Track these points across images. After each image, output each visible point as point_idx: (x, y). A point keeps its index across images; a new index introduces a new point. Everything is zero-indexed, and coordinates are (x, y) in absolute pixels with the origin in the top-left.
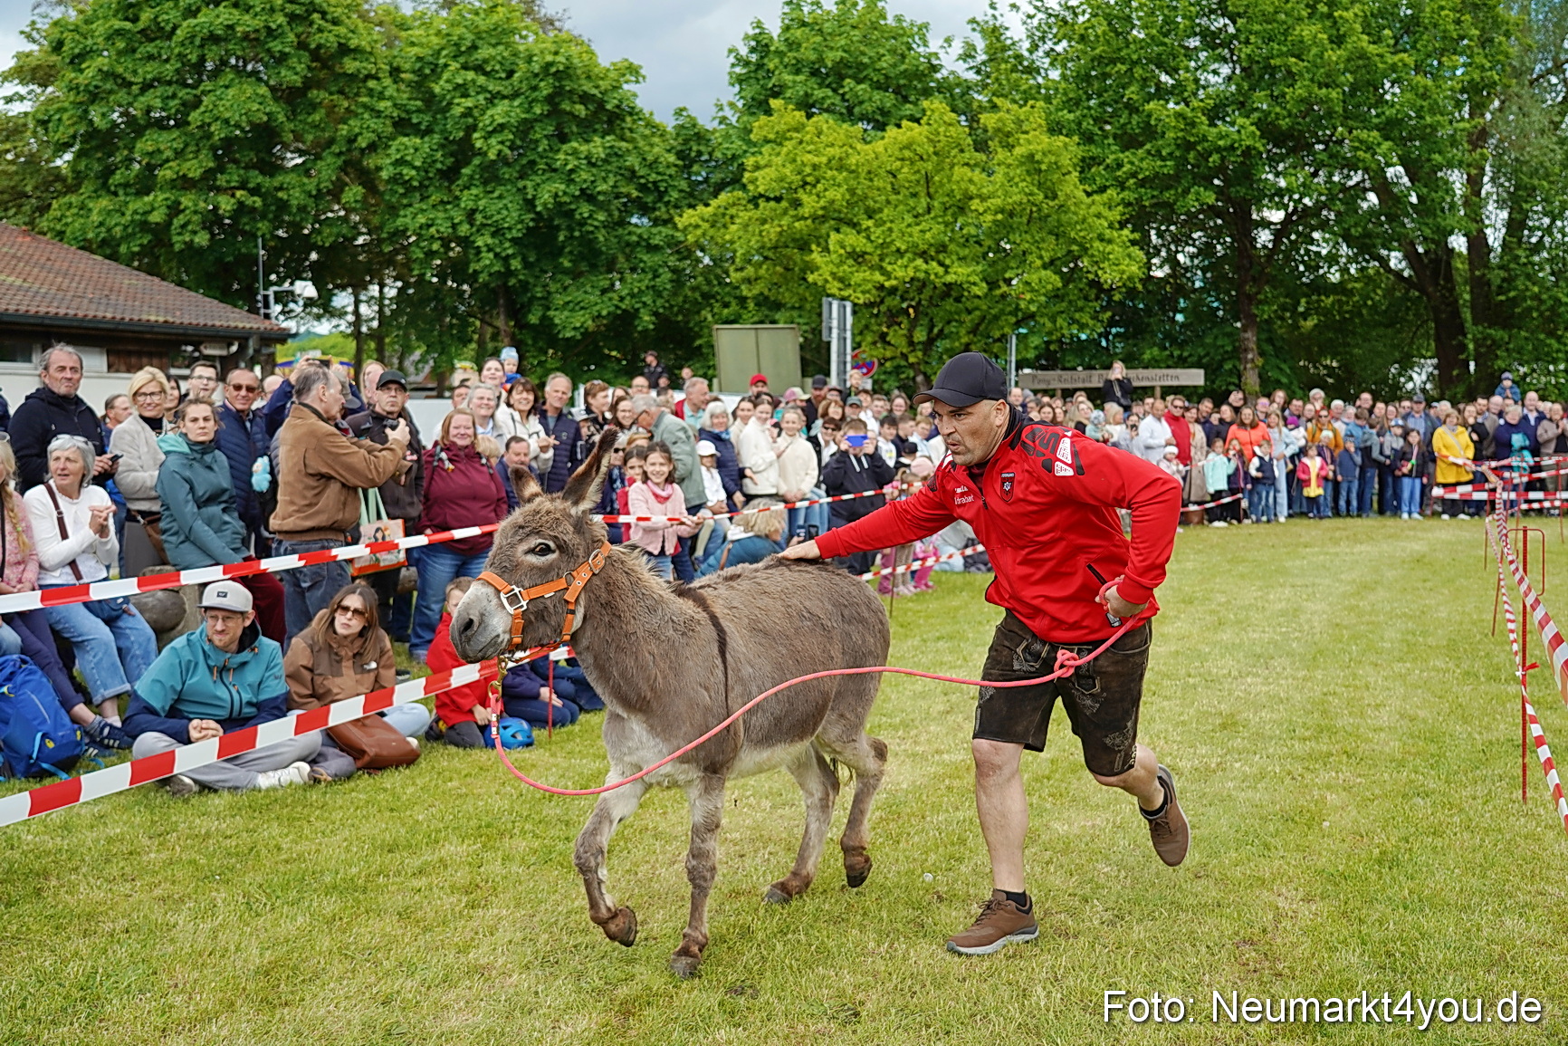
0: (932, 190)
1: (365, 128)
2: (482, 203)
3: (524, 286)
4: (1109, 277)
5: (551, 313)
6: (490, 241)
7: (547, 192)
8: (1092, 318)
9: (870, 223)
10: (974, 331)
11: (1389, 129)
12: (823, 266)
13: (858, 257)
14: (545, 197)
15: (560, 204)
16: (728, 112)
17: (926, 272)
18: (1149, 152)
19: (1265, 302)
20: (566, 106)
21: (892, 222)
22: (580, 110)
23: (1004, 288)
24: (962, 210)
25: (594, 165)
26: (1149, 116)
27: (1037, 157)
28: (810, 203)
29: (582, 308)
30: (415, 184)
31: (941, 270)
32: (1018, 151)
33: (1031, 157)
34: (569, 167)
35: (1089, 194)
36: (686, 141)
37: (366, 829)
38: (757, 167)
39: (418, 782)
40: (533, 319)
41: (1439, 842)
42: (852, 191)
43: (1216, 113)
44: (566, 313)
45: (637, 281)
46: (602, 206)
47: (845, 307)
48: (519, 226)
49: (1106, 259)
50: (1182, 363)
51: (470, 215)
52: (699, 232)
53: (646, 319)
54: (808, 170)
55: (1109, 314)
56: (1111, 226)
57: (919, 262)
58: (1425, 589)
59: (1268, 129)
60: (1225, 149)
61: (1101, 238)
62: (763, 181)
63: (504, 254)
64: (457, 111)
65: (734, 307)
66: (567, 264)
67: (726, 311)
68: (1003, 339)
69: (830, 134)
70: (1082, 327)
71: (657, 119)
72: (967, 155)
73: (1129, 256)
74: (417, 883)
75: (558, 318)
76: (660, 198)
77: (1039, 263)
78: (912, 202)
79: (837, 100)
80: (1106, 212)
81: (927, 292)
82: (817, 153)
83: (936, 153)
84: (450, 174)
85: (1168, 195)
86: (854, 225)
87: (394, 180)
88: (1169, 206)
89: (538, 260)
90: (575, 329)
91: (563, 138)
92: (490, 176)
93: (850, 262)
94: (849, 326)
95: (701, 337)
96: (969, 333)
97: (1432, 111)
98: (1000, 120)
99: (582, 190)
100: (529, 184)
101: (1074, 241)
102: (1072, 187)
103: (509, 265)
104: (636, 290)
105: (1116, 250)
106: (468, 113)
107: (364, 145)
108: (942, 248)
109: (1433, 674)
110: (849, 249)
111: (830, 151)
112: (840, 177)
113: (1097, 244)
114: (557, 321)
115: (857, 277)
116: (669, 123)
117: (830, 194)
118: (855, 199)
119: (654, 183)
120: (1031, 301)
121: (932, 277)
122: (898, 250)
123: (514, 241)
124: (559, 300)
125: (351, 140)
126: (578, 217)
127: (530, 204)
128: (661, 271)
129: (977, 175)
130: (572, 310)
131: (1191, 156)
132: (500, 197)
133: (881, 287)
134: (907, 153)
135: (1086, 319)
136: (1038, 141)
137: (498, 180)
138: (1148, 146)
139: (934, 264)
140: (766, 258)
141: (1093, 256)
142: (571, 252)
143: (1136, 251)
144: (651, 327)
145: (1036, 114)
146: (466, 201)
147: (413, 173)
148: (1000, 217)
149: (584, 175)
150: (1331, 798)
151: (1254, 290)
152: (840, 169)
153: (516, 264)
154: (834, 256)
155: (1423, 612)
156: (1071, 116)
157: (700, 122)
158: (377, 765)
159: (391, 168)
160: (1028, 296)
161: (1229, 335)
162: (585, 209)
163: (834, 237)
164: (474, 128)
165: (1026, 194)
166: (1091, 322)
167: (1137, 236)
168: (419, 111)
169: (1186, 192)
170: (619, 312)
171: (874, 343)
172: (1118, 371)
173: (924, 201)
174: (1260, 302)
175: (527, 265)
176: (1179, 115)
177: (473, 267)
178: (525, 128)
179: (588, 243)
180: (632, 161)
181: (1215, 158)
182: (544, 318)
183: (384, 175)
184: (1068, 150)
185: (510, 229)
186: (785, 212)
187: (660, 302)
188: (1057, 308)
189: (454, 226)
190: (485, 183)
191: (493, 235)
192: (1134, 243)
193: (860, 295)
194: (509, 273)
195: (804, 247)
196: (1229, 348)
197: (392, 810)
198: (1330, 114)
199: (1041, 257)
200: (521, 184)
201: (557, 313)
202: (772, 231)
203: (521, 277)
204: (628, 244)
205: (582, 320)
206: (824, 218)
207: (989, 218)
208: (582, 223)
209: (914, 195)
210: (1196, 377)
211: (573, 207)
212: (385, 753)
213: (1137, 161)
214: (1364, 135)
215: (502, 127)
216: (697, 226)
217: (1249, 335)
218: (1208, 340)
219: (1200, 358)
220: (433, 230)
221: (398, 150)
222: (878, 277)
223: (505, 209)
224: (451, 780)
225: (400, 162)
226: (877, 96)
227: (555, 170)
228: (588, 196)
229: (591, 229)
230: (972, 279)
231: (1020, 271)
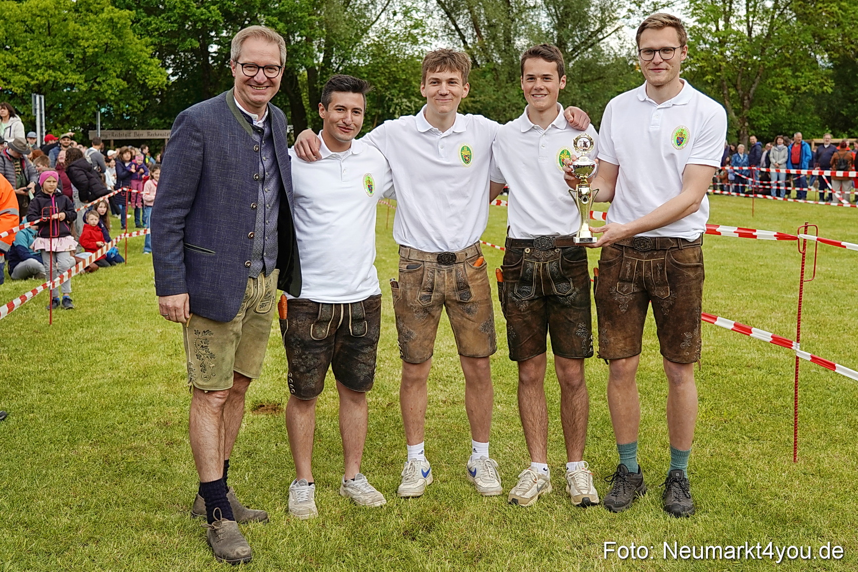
0: (53, 33)
4: (150, 83)
8: (139, 103)
13: (14, 67)
17: (55, 77)
18: (164, 18)
21: (32, 49)
24: (73, 45)
27: (115, 20)
31: (63, 76)
32: (104, 15)
47: (41, 99)
49: (149, 74)
55: (148, 101)
56: (148, 56)
57: (51, 71)
59: (224, 12)
60: (204, 21)
61: (145, 62)
73: (160, 72)
77: (114, 74)
78: (42, 38)
80: (145, 49)
85: (175, 41)
88: (175, 47)
94: (43, 108)
101: (131, 64)
105: (152, 69)
108: (63, 65)
110: (8, 63)
113: (143, 66)
120: (112, 94)
121: (59, 80)
122: (38, 64)
131: (187, 22)
136: (114, 12)
138: (163, 15)
139: (59, 73)
141: (141, 72)
143: (162, 70)
148: (97, 50)
160: (110, 92)
165: (109, 39)
167: (161, 62)
169: (184, 40)
173: (49, 38)
181: (199, 24)
192: (161, 66)
199: (115, 72)
207: (90, 50)
230: (80, 82)
231: (104, 78)
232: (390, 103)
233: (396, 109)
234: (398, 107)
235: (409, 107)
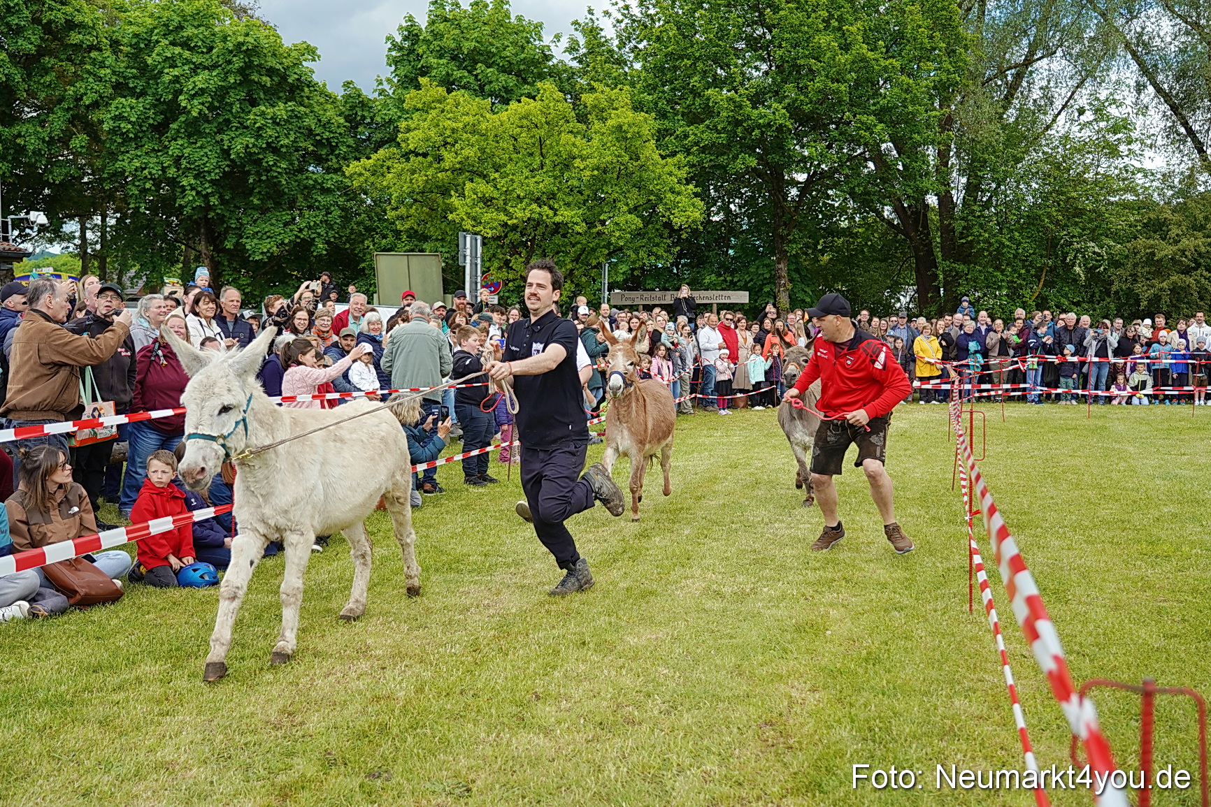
0: (544, 151)
1: (89, 90)
2: (187, 151)
3: (222, 218)
4: (677, 221)
5: (244, 240)
6: (193, 182)
7: (240, 144)
8: (666, 252)
9: (497, 175)
10: (576, 260)
11: (881, 114)
12: (460, 207)
13: (487, 201)
14: (238, 147)
15: (251, 154)
16: (386, 86)
17: (539, 214)
18: (708, 127)
19: (794, 241)
20: (255, 77)
21: (513, 174)
22: (266, 80)
23: (600, 228)
24: (567, 167)
25: (278, 124)
26: (708, 99)
27: (625, 128)
28: (449, 159)
29: (268, 237)
30: (131, 135)
31: (551, 213)
32: (610, 123)
33: (620, 127)
34: (257, 125)
35: (663, 157)
36: (352, 108)
37: (76, 654)
38: (408, 130)
39: (121, 615)
40: (229, 245)
41: (909, 644)
42: (483, 150)
43: (757, 99)
44: (255, 241)
45: (313, 217)
46: (283, 157)
47: (476, 240)
48: (217, 171)
49: (676, 207)
50: (733, 286)
51: (177, 161)
52: (362, 179)
53: (320, 247)
54: (448, 132)
55: (678, 248)
56: (679, 182)
57: (534, 206)
58: (905, 455)
59: (794, 111)
60: (764, 126)
61: (672, 191)
62: (413, 140)
63: (204, 193)
64: (166, 78)
65: (390, 238)
66: (256, 202)
67: (384, 241)
68: (599, 266)
69: (467, 105)
70: (658, 258)
71: (329, 89)
72: (571, 125)
73: (693, 205)
74: (116, 697)
75: (249, 244)
76: (332, 152)
77: (625, 208)
78: (528, 160)
79: (472, 79)
80: (676, 171)
81: (541, 230)
82: (455, 120)
83: (547, 123)
84: (161, 128)
85: (722, 160)
86: (485, 177)
87: (113, 131)
88: (723, 167)
89: (232, 198)
90: (262, 253)
91: (254, 103)
92: (193, 130)
93: (481, 205)
94: (479, 255)
95: (364, 261)
96: (573, 261)
97: (913, 102)
98: (596, 99)
99: (267, 143)
100: (226, 138)
101: (652, 192)
102: (650, 151)
103: (209, 201)
104: (312, 224)
105: (683, 200)
106: (176, 80)
107: (87, 103)
108: (553, 196)
109: (909, 519)
110: (479, 195)
111: (466, 119)
112: (473, 139)
113: (669, 195)
114: (248, 247)
115: (486, 217)
116: (339, 92)
117: (466, 152)
118: (484, 156)
119: (328, 139)
120: (620, 238)
121: (545, 218)
122: (518, 196)
123: (211, 181)
124: (250, 230)
125: (78, 99)
126: (264, 164)
127: (226, 153)
128: (332, 209)
129: (579, 141)
130: (260, 239)
131: (740, 129)
132: (201, 147)
133: (505, 225)
134: (525, 122)
135: (661, 252)
136: (625, 116)
137: (201, 134)
138: (707, 122)
139: (546, 208)
140: (416, 200)
141: (666, 204)
142: (259, 193)
143: (697, 201)
144: (325, 252)
145: (624, 96)
146: (174, 149)
147: (130, 126)
148: (596, 172)
149: (270, 132)
150: (833, 613)
151: (785, 232)
152: (473, 133)
153: (214, 200)
154: (468, 200)
155: (904, 473)
156: (650, 98)
157: (364, 93)
158: (88, 602)
159: (111, 122)
160: (617, 234)
161: (767, 266)
162: (270, 159)
163: (468, 185)
164: (181, 92)
165: (616, 156)
166: (665, 255)
167: (699, 190)
168: (135, 77)
169: (735, 158)
170: (298, 240)
171: (500, 268)
172: (685, 292)
173: (538, 159)
174: (790, 241)
175: (223, 201)
176: (730, 99)
177: (179, 202)
178: (221, 93)
179: (274, 185)
180: (310, 122)
181: (757, 132)
182: (237, 244)
183: (105, 127)
184: (647, 124)
185: (209, 172)
186: (430, 165)
187: (331, 233)
188: (638, 244)
189: (164, 169)
190: (189, 136)
191: (196, 177)
192: (696, 195)
193: (488, 231)
194: (209, 208)
195: (445, 192)
196: (767, 276)
197: (98, 638)
198: (840, 102)
199: (627, 204)
200: (218, 137)
201: (248, 240)
202: (420, 179)
203: (219, 211)
204: (306, 187)
205: (269, 246)
206: (461, 171)
207: (588, 173)
208: (268, 170)
209: (531, 155)
210: (742, 297)
211: (261, 156)
212: (93, 593)
213: (698, 133)
214: (864, 118)
215: (202, 91)
216: (361, 174)
217: (781, 266)
218: (752, 270)
219: (747, 283)
220: (146, 172)
221: (117, 108)
222: (503, 217)
223: (206, 156)
224: (148, 613)
225: (117, 118)
226: (503, 77)
227: (247, 127)
228: (273, 148)
229: (276, 174)
230: (574, 220)
231: (611, 215)
232: (1066, 249)
233: (1075, 257)
234: (1080, 256)
235: (1099, 255)
